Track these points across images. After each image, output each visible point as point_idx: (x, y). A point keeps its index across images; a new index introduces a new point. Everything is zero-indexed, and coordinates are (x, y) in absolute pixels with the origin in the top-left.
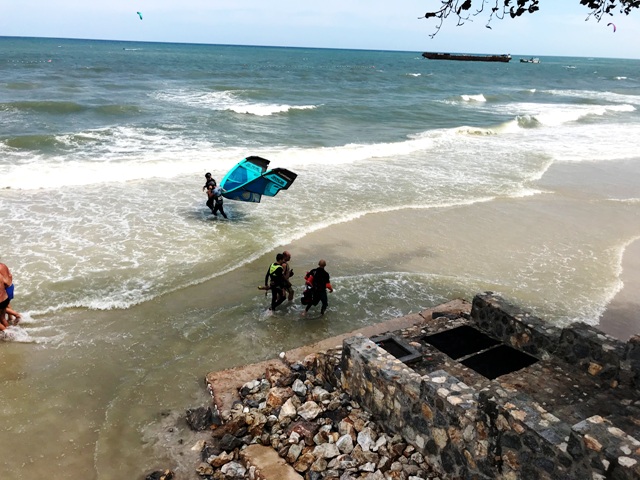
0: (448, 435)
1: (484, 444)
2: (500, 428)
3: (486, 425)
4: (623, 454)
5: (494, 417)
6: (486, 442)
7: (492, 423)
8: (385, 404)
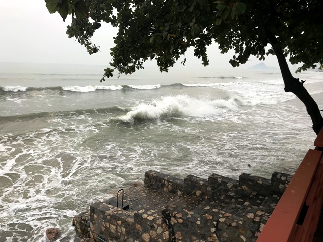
0: (150, 235)
1: (167, 233)
2: (172, 224)
3: (166, 224)
4: (220, 218)
5: (169, 220)
6: (168, 232)
7: (169, 222)
8: (116, 231)
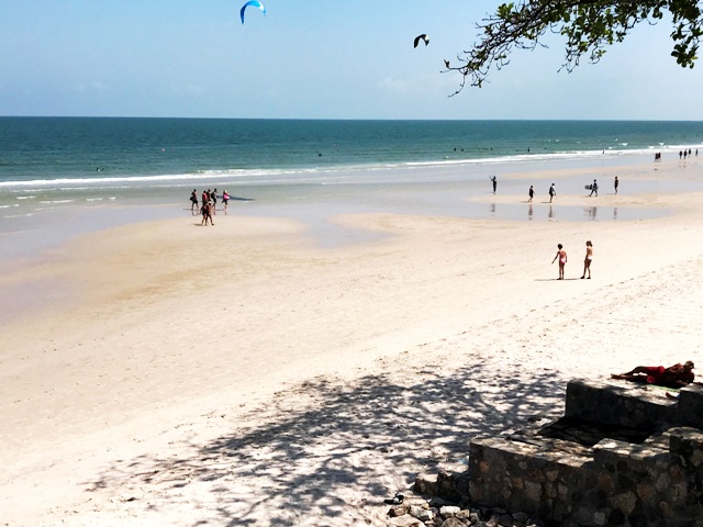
0: (637, 495)
1: (682, 487)
2: (696, 464)
3: (681, 467)
5: (689, 456)
6: (685, 483)
7: (688, 462)
8: (544, 495)
